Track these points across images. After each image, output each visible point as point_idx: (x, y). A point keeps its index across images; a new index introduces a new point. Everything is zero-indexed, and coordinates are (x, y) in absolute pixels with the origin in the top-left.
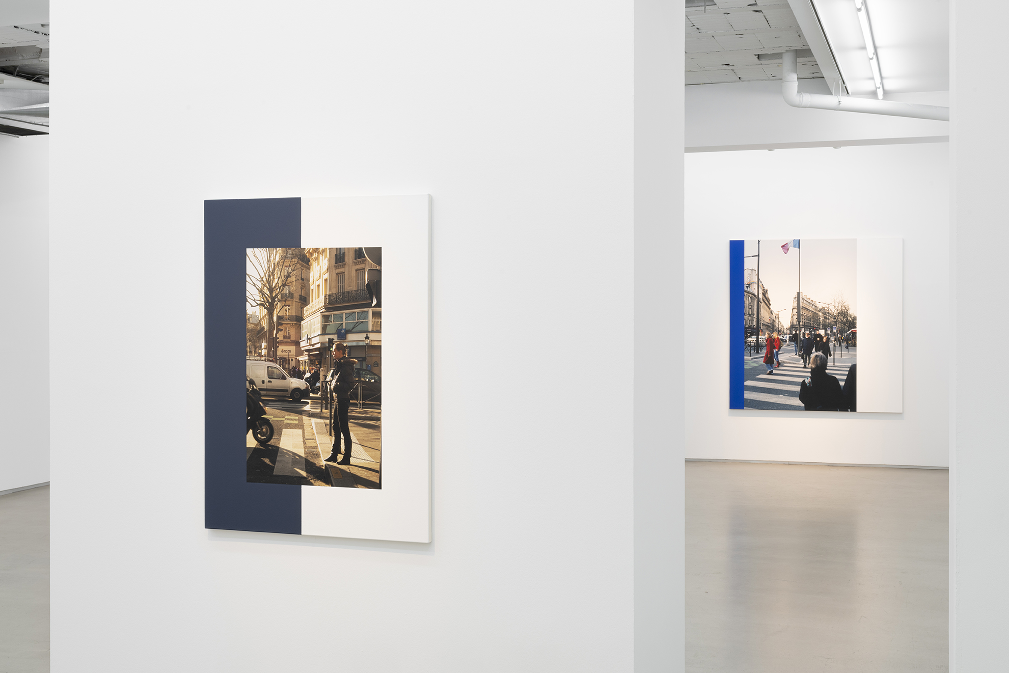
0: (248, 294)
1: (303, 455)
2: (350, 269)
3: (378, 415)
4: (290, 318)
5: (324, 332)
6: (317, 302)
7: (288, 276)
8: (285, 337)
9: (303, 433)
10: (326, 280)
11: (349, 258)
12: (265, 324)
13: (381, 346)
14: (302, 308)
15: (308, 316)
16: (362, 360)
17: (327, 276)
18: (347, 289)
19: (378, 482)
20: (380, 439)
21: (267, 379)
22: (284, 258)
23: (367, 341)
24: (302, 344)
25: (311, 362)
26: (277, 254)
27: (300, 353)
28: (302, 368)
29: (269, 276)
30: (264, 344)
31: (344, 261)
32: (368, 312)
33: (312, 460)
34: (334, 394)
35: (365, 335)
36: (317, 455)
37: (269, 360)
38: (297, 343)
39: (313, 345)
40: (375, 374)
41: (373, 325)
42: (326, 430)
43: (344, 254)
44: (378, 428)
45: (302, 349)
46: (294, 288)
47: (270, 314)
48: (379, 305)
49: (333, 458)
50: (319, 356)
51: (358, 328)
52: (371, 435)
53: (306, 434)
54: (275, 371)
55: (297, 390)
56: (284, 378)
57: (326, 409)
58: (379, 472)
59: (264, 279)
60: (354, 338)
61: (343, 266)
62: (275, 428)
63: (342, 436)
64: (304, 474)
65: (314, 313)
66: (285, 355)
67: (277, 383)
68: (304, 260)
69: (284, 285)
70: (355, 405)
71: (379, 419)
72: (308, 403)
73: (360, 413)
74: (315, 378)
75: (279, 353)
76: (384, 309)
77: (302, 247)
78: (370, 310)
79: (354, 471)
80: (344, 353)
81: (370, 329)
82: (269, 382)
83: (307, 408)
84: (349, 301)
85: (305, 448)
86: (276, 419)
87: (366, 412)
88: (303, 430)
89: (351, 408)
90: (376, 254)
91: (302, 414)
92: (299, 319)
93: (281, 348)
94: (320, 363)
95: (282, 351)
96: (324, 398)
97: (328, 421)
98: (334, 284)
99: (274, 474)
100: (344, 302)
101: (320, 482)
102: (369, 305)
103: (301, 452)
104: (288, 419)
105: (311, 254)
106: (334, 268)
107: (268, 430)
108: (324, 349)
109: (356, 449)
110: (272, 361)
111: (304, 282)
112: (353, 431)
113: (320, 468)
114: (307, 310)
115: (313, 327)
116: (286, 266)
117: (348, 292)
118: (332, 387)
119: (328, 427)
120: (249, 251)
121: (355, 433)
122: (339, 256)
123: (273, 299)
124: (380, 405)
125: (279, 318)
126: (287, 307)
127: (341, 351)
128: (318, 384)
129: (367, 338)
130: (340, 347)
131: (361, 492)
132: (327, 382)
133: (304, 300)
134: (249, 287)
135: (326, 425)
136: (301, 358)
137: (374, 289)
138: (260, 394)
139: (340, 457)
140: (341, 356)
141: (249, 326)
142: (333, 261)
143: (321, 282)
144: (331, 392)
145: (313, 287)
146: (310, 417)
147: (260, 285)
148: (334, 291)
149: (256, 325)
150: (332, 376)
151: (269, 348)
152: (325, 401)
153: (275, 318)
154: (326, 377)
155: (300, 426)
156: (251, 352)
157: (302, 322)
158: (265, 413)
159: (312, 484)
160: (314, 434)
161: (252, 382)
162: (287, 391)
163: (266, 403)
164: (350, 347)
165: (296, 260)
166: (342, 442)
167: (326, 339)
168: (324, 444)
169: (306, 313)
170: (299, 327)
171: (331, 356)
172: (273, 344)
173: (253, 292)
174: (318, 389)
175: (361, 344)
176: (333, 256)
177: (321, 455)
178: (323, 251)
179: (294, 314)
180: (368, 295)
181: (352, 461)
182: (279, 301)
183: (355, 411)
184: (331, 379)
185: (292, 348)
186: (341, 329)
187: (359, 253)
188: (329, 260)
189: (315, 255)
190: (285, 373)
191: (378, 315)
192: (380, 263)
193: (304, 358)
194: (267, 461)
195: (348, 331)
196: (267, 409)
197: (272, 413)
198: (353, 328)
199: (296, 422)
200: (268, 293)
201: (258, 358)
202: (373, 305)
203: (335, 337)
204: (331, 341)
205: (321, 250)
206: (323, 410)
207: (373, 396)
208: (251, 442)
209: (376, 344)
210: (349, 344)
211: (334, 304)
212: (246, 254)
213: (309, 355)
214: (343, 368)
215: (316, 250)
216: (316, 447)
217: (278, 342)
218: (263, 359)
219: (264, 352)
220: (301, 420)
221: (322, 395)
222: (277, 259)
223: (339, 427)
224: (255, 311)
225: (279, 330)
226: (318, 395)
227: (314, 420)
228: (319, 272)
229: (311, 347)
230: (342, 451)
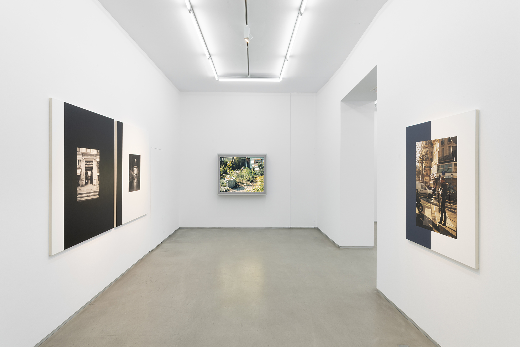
0: (416, 159)
1: (431, 219)
2: (446, 147)
3: (455, 208)
4: (428, 167)
5: (438, 173)
6: (436, 160)
7: (427, 151)
8: (426, 174)
9: (431, 211)
10: (438, 152)
11: (446, 142)
12: (421, 169)
13: (457, 178)
14: (431, 163)
16: (450, 184)
17: (438, 150)
18: (445, 155)
19: (456, 236)
20: (456, 218)
21: (421, 189)
22: (426, 144)
23: (452, 176)
24: (431, 177)
25: (434, 184)
26: (424, 143)
27: (430, 180)
28: (431, 186)
29: (422, 152)
30: (420, 177)
31: (444, 144)
32: (452, 164)
33: (434, 222)
34: (441, 197)
35: (451, 174)
36: (435, 220)
38: (430, 176)
39: (434, 177)
40: (455, 190)
41: (454, 169)
42: (438, 210)
43: (444, 141)
44: (455, 213)
45: (431, 179)
46: (428, 156)
47: (422, 165)
48: (456, 161)
49: (440, 222)
50: (436, 182)
51: (449, 171)
52: (453, 216)
53: (432, 211)
54: (423, 186)
55: (430, 194)
56: (426, 189)
57: (438, 202)
58: (456, 231)
59: (421, 153)
60: (447, 175)
61: (444, 146)
62: (424, 207)
63: (443, 214)
64: (432, 226)
65: (435, 165)
66: (426, 180)
67: (424, 191)
68: (431, 144)
69: (426, 155)
70: (448, 202)
71: (456, 209)
72: (433, 199)
73: (449, 206)
74: (435, 190)
75: (425, 180)
76: (458, 163)
77: (431, 140)
78: (453, 163)
79: (447, 229)
80: (444, 181)
81: (453, 171)
82: (422, 190)
83: (433, 201)
84: (446, 160)
85: (432, 216)
86: (424, 204)
87: (451, 206)
88: (431, 210)
89: (446, 203)
90: (455, 139)
91: (431, 204)
92: (430, 167)
93: (425, 178)
94: (436, 185)
95: (425, 179)
96: (437, 198)
97: (439, 207)
98: (441, 153)
99: (423, 224)
100: (444, 160)
101: (436, 231)
102: (453, 161)
103: (431, 218)
104: (427, 205)
105: (434, 142)
106: (441, 147)
107: (422, 209)
108: (438, 179)
109: (448, 220)
110: (423, 183)
111: (432, 153)
112: (447, 213)
113: (436, 225)
115: (434, 170)
116: (427, 148)
117: (445, 156)
118: (440, 194)
119: (439, 210)
120: (417, 143)
121: (448, 214)
122: (443, 142)
123: (423, 160)
124: (456, 203)
125: (425, 167)
126: (427, 163)
128: (436, 193)
129: (452, 175)
130: (443, 178)
131: (449, 238)
132: (439, 192)
133: (432, 160)
134: (417, 156)
135: (438, 209)
137: (454, 154)
138: (419, 194)
139: (443, 223)
140: (443, 182)
141: (417, 170)
142: (441, 144)
143: (437, 153)
144: (440, 196)
145: (434, 155)
146: (433, 205)
147: (419, 155)
148: (441, 156)
150: (440, 190)
151: (422, 178)
152: (438, 199)
153: (423, 167)
154: (438, 190)
155: (430, 208)
156: (417, 179)
157: (431, 168)
158: (421, 202)
159: (434, 231)
160: (434, 212)
161: (417, 190)
162: (426, 194)
163: (421, 198)
164: (446, 178)
165: (429, 145)
166: (444, 216)
167: (438, 175)
168: (438, 216)
169: (432, 165)
170: (430, 170)
171: (440, 182)
172: (423, 176)
173: (418, 158)
174: (436, 194)
175: (450, 177)
176: (441, 142)
177: (437, 220)
178: (438, 140)
179: (429, 165)
180: (452, 157)
181: (447, 225)
182: (425, 161)
183: (448, 205)
184: (440, 191)
185: (428, 178)
186: (443, 171)
187: (449, 139)
188: (439, 144)
189: (435, 142)
190: (426, 187)
191: (456, 165)
192: (456, 143)
193: (432, 182)
194: (421, 219)
195: (446, 172)
196: (421, 200)
197: (423, 202)
198: (447, 171)
199: (429, 206)
200: (422, 158)
201: (419, 181)
202: (454, 161)
204: (440, 175)
205: (437, 140)
206: (438, 203)
207: (454, 199)
208: (417, 212)
209: (455, 177)
210: (446, 177)
211: (441, 161)
212: (416, 144)
213: (433, 181)
214: (444, 187)
215: (435, 140)
216: (435, 217)
217: (424, 176)
218: (420, 182)
219: (420, 179)
220: (431, 206)
221: (437, 197)
222: (424, 145)
223: (442, 210)
224: (418, 164)
225: (425, 171)
226: (436, 197)
227: (435, 206)
228: (436, 149)
229: (434, 178)
230: (443, 220)
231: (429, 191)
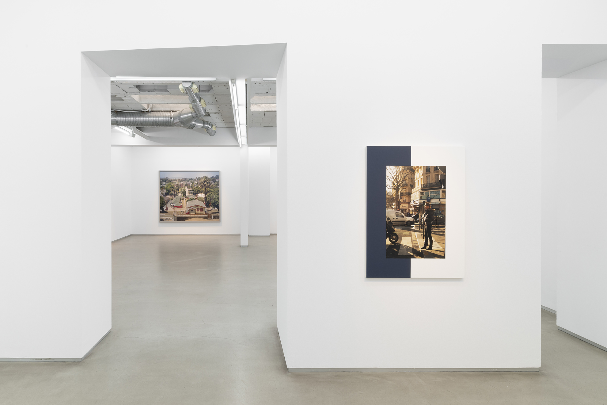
0: (387, 184)
1: (412, 247)
2: (432, 175)
3: (444, 230)
4: (406, 193)
5: (421, 199)
6: (418, 187)
7: (405, 177)
8: (403, 201)
9: (412, 238)
10: (422, 179)
11: (432, 170)
12: (395, 196)
13: (445, 204)
14: (411, 189)
15: (414, 193)
16: (437, 209)
17: (422, 177)
18: (431, 182)
19: (444, 256)
20: (445, 239)
21: (395, 217)
22: (403, 170)
23: (440, 202)
24: (411, 204)
25: (415, 210)
26: (400, 168)
27: (410, 207)
28: (411, 213)
29: (397, 177)
30: (394, 204)
31: (430, 171)
32: (440, 191)
33: (415, 249)
34: (425, 223)
35: (438, 200)
36: (418, 247)
37: (396, 210)
38: (409, 203)
39: (416, 204)
40: (443, 215)
41: (442, 196)
43: (430, 168)
44: (444, 235)
45: (411, 205)
46: (408, 181)
47: (397, 191)
48: (445, 188)
49: (425, 247)
50: (419, 208)
51: (436, 197)
52: (441, 238)
53: (413, 238)
54: (399, 214)
55: (409, 221)
56: (403, 217)
57: (422, 228)
58: (444, 252)
59: (394, 178)
60: (433, 201)
61: (430, 173)
62: (399, 236)
63: (429, 239)
64: (412, 254)
65: (416, 191)
66: (404, 208)
67: (400, 219)
68: (413, 171)
69: (403, 180)
70: (434, 227)
71: (444, 232)
72: (414, 226)
73: (436, 230)
74: (417, 216)
75: (401, 207)
76: (447, 190)
77: (411, 166)
78: (441, 190)
79: (434, 252)
80: (430, 207)
81: (441, 198)
82: (396, 218)
83: (413, 228)
84: (432, 187)
85: (412, 244)
86: (400, 233)
87: (439, 229)
88: (412, 237)
89: (432, 228)
90: (443, 169)
91: (411, 231)
92: (410, 194)
93: (402, 205)
94: (419, 211)
95: (402, 206)
96: (421, 224)
97: (422, 233)
98: (425, 180)
99: (399, 254)
100: (429, 187)
101: (419, 257)
102: (440, 188)
103: (411, 246)
104: (405, 233)
105: (416, 169)
106: (425, 174)
107: (396, 238)
108: (421, 206)
109: (434, 243)
110: (398, 210)
111: (412, 180)
112: (433, 237)
113: (419, 252)
114: (413, 190)
115: (416, 197)
116: (404, 173)
117: (432, 183)
118: (424, 220)
119: (423, 235)
120: (387, 167)
121: (434, 237)
122: (428, 170)
123: (398, 186)
124: (445, 226)
125: (401, 193)
126: (405, 189)
127: (428, 206)
128: (418, 219)
129: (440, 201)
130: (427, 205)
131: (437, 260)
132: (422, 218)
133: (412, 186)
134: (387, 181)
135: (422, 235)
136: (410, 209)
137: (443, 182)
138: (392, 223)
139: (428, 247)
140: (428, 208)
141: (387, 197)
142: (425, 171)
143: (420, 180)
144: (424, 222)
145: (416, 181)
146: (414, 232)
147: (392, 180)
148: (425, 183)
149: (391, 196)
150: (424, 216)
151: (396, 205)
152: (421, 226)
153: (399, 194)
154: (422, 216)
155: (410, 235)
156: (388, 207)
157: (411, 195)
158: (394, 231)
159: (415, 258)
160: (416, 238)
161: (389, 219)
162: (404, 222)
163: (395, 227)
164: (432, 205)
165: (409, 171)
166: (429, 241)
167: (422, 201)
168: (421, 243)
170: (410, 197)
171: (424, 208)
172: (398, 203)
173: (389, 183)
174: (418, 221)
175: (437, 203)
176: (425, 169)
177: (419, 246)
178: (421, 167)
179: (408, 192)
180: (440, 185)
181: (433, 248)
182: (401, 187)
183: (434, 229)
184: (424, 217)
185: (407, 205)
186: (428, 198)
187: (436, 168)
188: (423, 171)
189: (417, 169)
190: (403, 215)
191: (444, 192)
192: (445, 172)
193: (412, 209)
194: (395, 250)
195: (431, 198)
196: (395, 229)
197: (397, 231)
198: (434, 197)
199: (409, 234)
200: (396, 183)
201: (392, 209)
202: (442, 188)
203: (426, 201)
204: (424, 202)
205: (420, 167)
206: (421, 229)
207: (442, 223)
208: (388, 242)
209: (443, 203)
210: (432, 203)
211: (425, 188)
212: (386, 168)
213: (414, 208)
214: (429, 213)
215: (418, 167)
216: (417, 244)
217: (401, 203)
218: (394, 209)
219: (394, 207)
220: (411, 233)
221: (420, 223)
222: (400, 170)
224: (390, 190)
225: (401, 198)
226: (418, 223)
227: (416, 233)
228: (419, 177)
229: (415, 205)
230: (429, 244)
231: (408, 219)
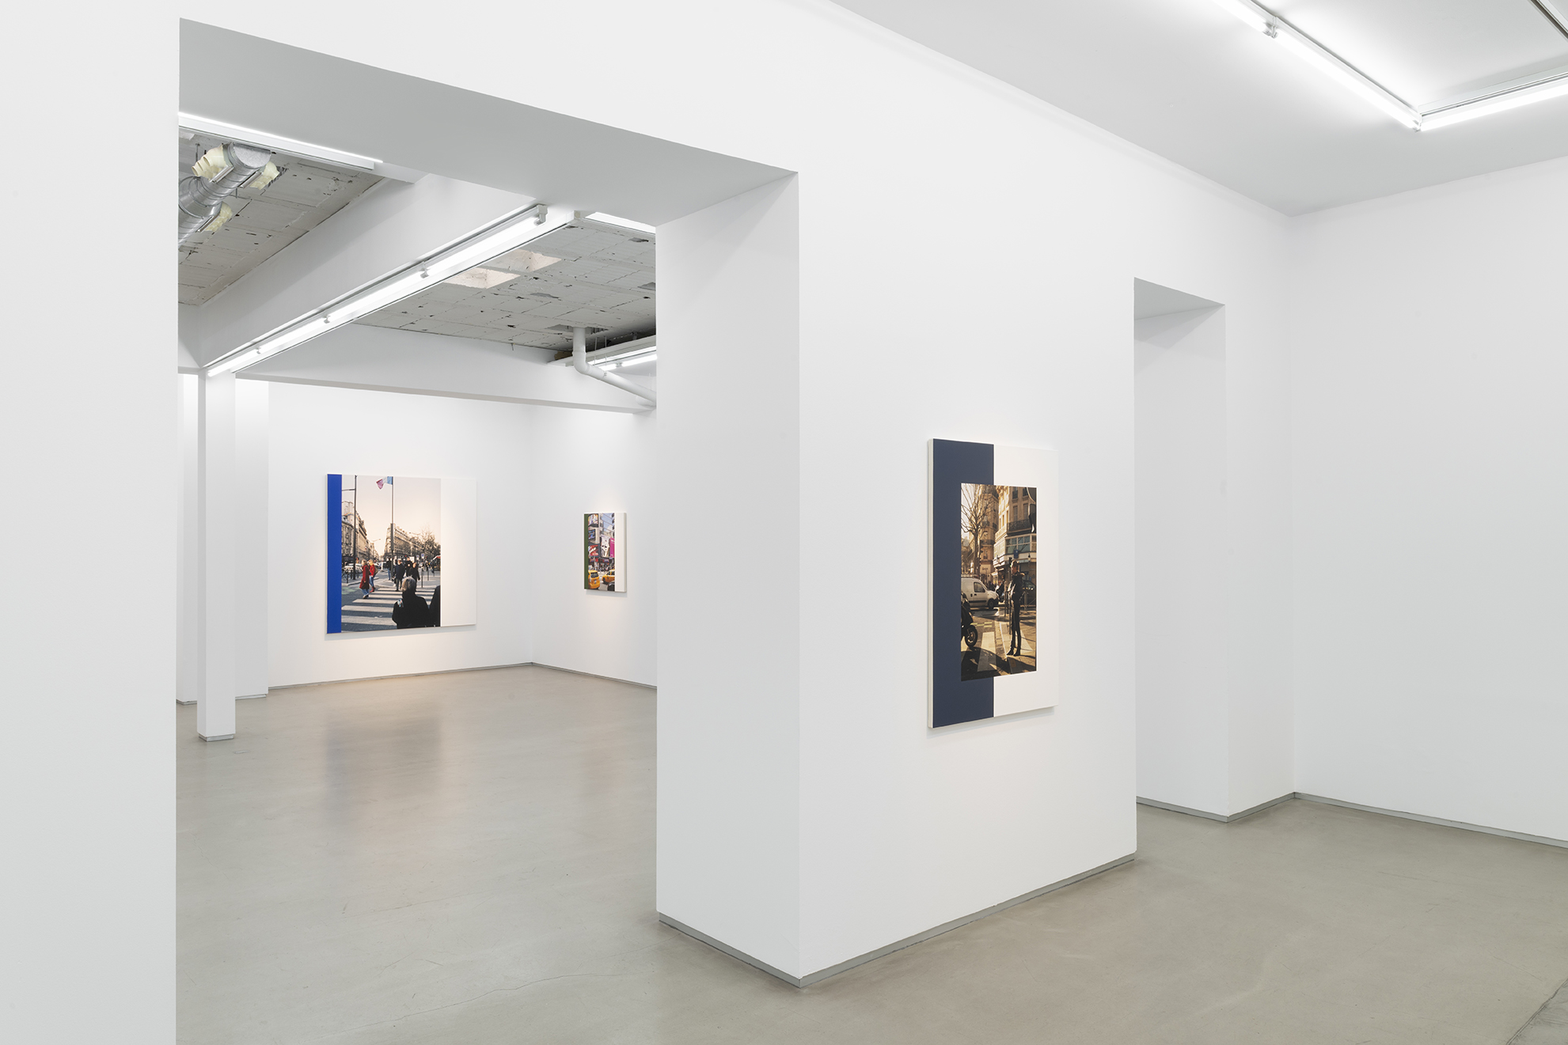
0: (962, 522)
1: (995, 653)
2: (1020, 504)
3: (1035, 615)
4: (987, 542)
5: (1006, 554)
6: (1003, 529)
7: (986, 508)
8: (985, 558)
9: (995, 635)
10: (1008, 512)
11: (1020, 496)
12: (972, 547)
13: (1036, 563)
14: (994, 534)
15: (998, 540)
16: (1027, 573)
17: (1008, 509)
18: (1019, 519)
19: (1034, 665)
20: (1036, 633)
21: (974, 593)
22: (984, 493)
23: (1029, 559)
24: (995, 563)
25: (999, 577)
26: (980, 488)
27: (993, 570)
28: (994, 582)
29: (975, 508)
30: (972, 564)
31: (1017, 497)
32: (1029, 536)
34: (1012, 601)
35: (1028, 554)
37: (975, 577)
38: (991, 562)
39: (1000, 563)
40: (1033, 584)
41: (1032, 547)
42: (1007, 629)
43: (1017, 491)
44: (1034, 625)
45: (994, 567)
46: (990, 517)
47: (976, 538)
48: (1035, 532)
49: (1011, 653)
50: (1004, 572)
51: (1025, 549)
54: (979, 585)
55: (991, 599)
56: (984, 591)
58: (1035, 658)
59: (972, 510)
60: (1022, 557)
61: (1017, 501)
62: (979, 633)
63: (1016, 634)
64: (995, 667)
65: (1001, 537)
66: (984, 572)
67: (980, 596)
68: (996, 495)
69: (984, 515)
71: (1035, 618)
72: (997, 610)
73: (1025, 614)
74: (1001, 590)
75: (981, 571)
76: (1038, 535)
77: (994, 485)
78: (1031, 535)
81: (1031, 550)
83: (997, 614)
84: (1020, 529)
85: (996, 646)
87: (1028, 614)
88: (995, 632)
89: (1020, 611)
90: (1033, 491)
91: (994, 619)
92: (993, 542)
93: (982, 566)
95: (983, 569)
96: (1006, 605)
98: (1012, 515)
99: (978, 670)
100: (1017, 529)
101: (1004, 672)
102: (1030, 532)
103: (994, 650)
104: (986, 625)
105: (1000, 491)
106: (1012, 503)
107: (973, 635)
108: (1007, 566)
109: (1023, 641)
110: (976, 577)
111: (996, 511)
112: (1021, 629)
114: (998, 535)
115: (1001, 549)
116: (985, 499)
117: (1019, 521)
118: (1011, 596)
120: (963, 485)
122: (1015, 493)
123: (978, 526)
124: (1036, 607)
125: (981, 542)
126: (986, 533)
127: (1016, 568)
128: (1003, 594)
129: (1029, 556)
130: (1014, 565)
131: (1027, 674)
132: (1008, 592)
133: (996, 528)
134: (963, 516)
136: (993, 574)
137: (1032, 519)
138: (969, 606)
139: (1015, 650)
140: (1016, 571)
141: (963, 549)
142: (1012, 497)
143: (1005, 513)
144: (1010, 600)
145: (1000, 517)
146: (998, 621)
147: (969, 514)
148: (1012, 520)
149: (967, 548)
150: (1011, 587)
151: (975, 567)
152: (1006, 608)
153: (979, 542)
154: (1007, 588)
155: (993, 629)
156: (964, 571)
157: (994, 545)
158: (972, 622)
159: (1000, 675)
160: (1001, 635)
161: (965, 596)
162: (985, 601)
163: (973, 612)
164: (1019, 564)
165: (991, 495)
166: (1016, 639)
167: (1008, 558)
169: (997, 538)
170: (992, 549)
172: (978, 563)
173: (965, 520)
174: (1003, 598)
175: (1026, 561)
176: (1012, 493)
178: (1007, 488)
179: (990, 538)
180: (1030, 524)
181: (1022, 652)
182: (981, 528)
184: (1010, 590)
185: (989, 566)
186: (1016, 550)
187: (1025, 491)
188: (1009, 496)
189: (1002, 491)
190: (984, 587)
191: (1034, 539)
192: (1035, 500)
193: (995, 574)
194: (974, 661)
195: (1020, 552)
196: (973, 617)
197: (977, 621)
198: (1022, 549)
199: (991, 626)
200: (975, 521)
201: (969, 576)
202: (1032, 532)
203: (1012, 556)
204: (1010, 558)
208: (964, 647)
209: (1033, 561)
211: (1013, 530)
212: (961, 488)
213: (998, 572)
214: (1017, 580)
215: (1002, 488)
216: (1002, 645)
217: (980, 562)
218: (971, 576)
219: (972, 570)
220: (993, 624)
222: (980, 493)
223: (1014, 628)
224: (966, 536)
225: (981, 552)
226: (1003, 603)
227: (1001, 623)
228: (1004, 504)
229: (999, 565)
230: (1016, 647)
231: (991, 595)
